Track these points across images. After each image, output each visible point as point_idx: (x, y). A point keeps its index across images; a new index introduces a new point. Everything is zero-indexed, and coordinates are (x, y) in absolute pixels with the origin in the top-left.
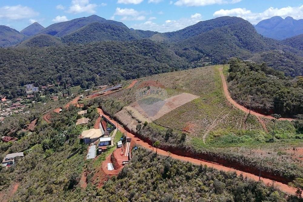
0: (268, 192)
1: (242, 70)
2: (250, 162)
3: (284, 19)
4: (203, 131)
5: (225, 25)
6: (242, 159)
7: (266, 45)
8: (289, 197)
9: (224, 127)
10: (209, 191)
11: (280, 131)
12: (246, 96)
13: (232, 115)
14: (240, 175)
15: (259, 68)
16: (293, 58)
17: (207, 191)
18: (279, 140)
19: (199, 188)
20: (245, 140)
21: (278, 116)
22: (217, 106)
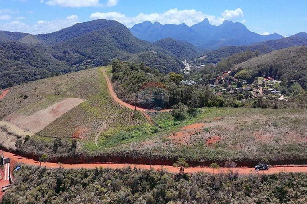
0: (159, 177)
1: (124, 70)
2: (141, 154)
3: (153, 23)
4: (94, 134)
5: (103, 27)
6: (134, 153)
7: (142, 47)
8: (175, 176)
9: (115, 126)
10: (108, 192)
11: (162, 121)
12: (131, 93)
13: (120, 114)
14: (134, 168)
15: (139, 67)
16: (164, 57)
17: (106, 192)
18: (162, 129)
19: (98, 191)
20: (134, 135)
21: (159, 108)
22: (105, 107)
